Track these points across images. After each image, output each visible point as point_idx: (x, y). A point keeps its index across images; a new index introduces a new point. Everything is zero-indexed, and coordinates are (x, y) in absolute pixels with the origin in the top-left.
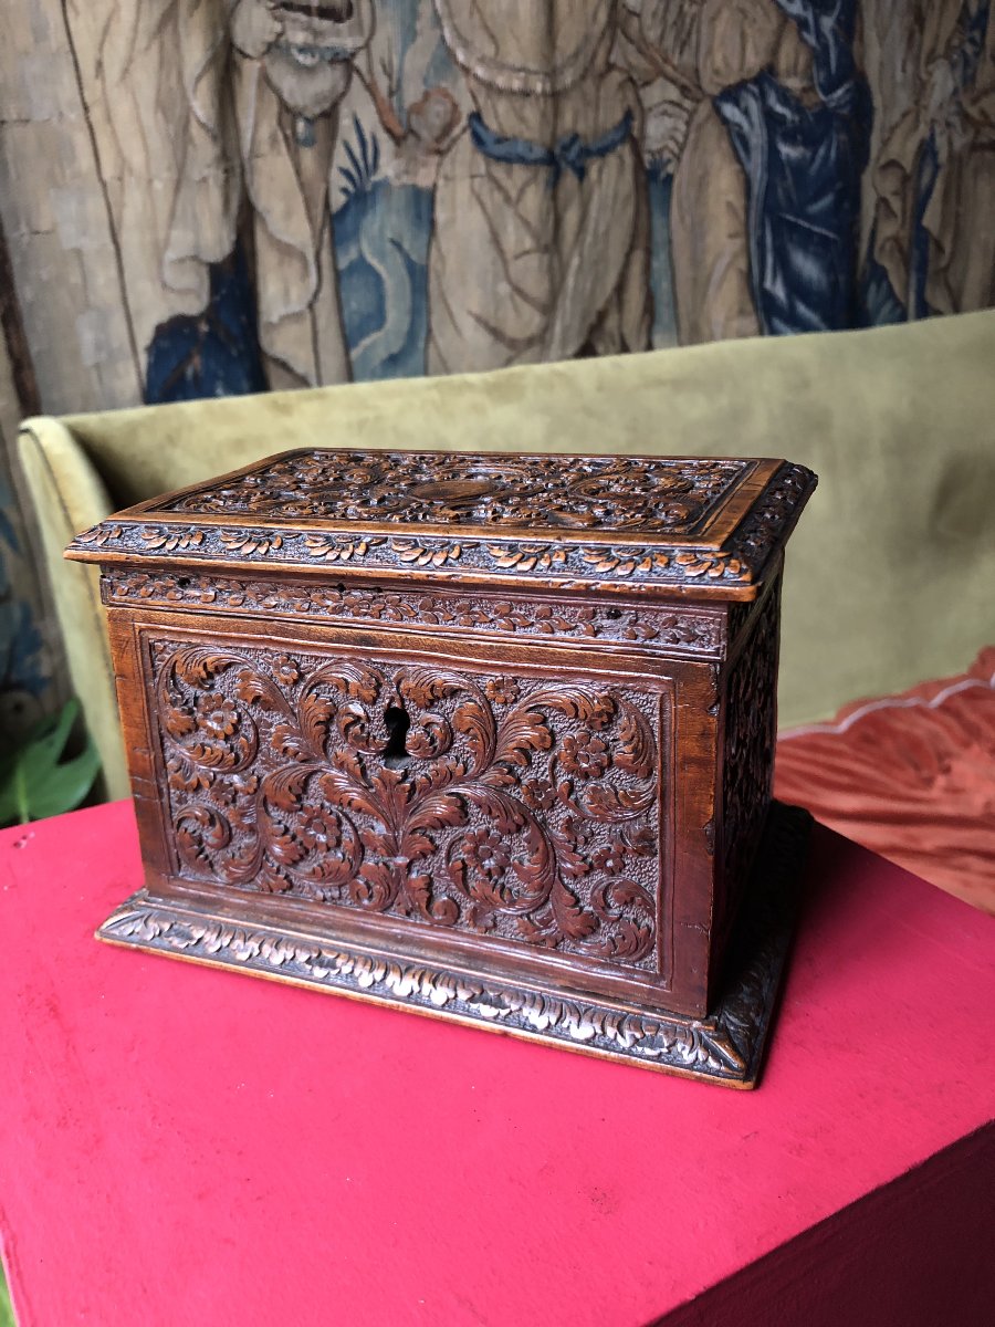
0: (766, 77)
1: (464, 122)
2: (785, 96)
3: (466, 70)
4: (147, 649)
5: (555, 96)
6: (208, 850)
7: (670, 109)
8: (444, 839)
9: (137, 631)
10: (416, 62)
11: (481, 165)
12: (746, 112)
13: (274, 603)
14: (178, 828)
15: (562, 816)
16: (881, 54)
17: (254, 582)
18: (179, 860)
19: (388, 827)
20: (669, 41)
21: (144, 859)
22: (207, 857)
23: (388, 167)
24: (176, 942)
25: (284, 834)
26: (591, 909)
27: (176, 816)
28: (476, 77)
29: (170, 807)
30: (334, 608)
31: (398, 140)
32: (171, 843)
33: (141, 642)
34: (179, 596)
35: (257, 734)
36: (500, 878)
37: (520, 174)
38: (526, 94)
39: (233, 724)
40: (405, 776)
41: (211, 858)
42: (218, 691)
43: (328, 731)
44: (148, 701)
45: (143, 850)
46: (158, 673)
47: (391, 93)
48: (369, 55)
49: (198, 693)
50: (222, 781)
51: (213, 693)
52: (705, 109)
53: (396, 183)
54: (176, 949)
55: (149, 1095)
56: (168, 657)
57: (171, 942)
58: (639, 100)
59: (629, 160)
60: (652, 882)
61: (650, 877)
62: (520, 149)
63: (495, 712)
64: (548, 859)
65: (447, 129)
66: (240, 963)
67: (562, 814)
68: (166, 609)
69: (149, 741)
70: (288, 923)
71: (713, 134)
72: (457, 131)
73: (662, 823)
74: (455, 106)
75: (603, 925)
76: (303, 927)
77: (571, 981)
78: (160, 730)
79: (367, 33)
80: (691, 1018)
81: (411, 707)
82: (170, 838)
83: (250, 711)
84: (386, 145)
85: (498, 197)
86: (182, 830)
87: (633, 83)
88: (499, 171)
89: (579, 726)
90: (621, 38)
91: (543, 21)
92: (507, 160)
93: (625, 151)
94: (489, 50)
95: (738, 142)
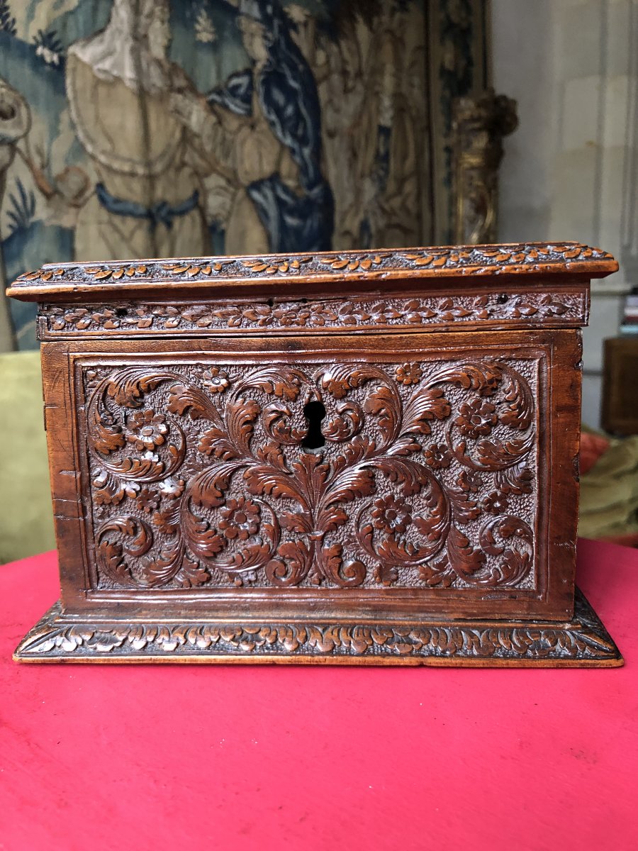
0: (275, 178)
1: (92, 189)
2: (286, 189)
3: (93, 157)
4: (79, 377)
5: (151, 178)
6: (128, 558)
7: (222, 191)
8: (353, 510)
9: (72, 360)
10: (59, 150)
11: (104, 215)
12: (265, 197)
13: (208, 322)
14: (99, 542)
15: (456, 473)
16: (336, 171)
17: (190, 305)
18: (98, 573)
19: (305, 506)
20: (218, 153)
21: (62, 577)
22: (126, 566)
23: (42, 212)
24: (101, 648)
25: (207, 529)
26: (479, 547)
27: (98, 531)
28: (100, 162)
29: (93, 523)
30: (264, 321)
31: (48, 196)
32: (92, 557)
33: (75, 371)
34: (116, 324)
35: (185, 442)
36: (401, 535)
37: (131, 223)
38: (133, 174)
39: (162, 435)
40: (322, 458)
41: (130, 566)
42: (148, 408)
43: (252, 430)
44: (78, 425)
45: (62, 568)
46: (89, 399)
47: (43, 167)
48: (27, 142)
49: (128, 412)
50: (147, 490)
51: (143, 411)
52: (241, 193)
53: (47, 224)
54: (99, 654)
55: (138, 765)
56: (99, 383)
57: (95, 648)
58: (202, 185)
59: (198, 219)
60: (529, 515)
61: (528, 510)
62: (130, 207)
63: (401, 393)
64: (446, 511)
65: (81, 192)
66: (168, 653)
67: (457, 470)
68: (104, 337)
69: (77, 461)
70: (206, 613)
71: (247, 209)
72: (88, 193)
73: (540, 464)
74: (86, 180)
75: (488, 560)
76: (220, 614)
77: (464, 613)
78: (88, 450)
79: (25, 128)
80: (562, 622)
81: (328, 399)
82: (91, 552)
83: (178, 422)
84: (40, 200)
85: (117, 236)
86: (104, 543)
87: (198, 174)
88: (117, 220)
89: (470, 396)
90: (189, 148)
91: (141, 133)
92: (122, 213)
93: (195, 213)
94: (108, 146)
95: (262, 214)
